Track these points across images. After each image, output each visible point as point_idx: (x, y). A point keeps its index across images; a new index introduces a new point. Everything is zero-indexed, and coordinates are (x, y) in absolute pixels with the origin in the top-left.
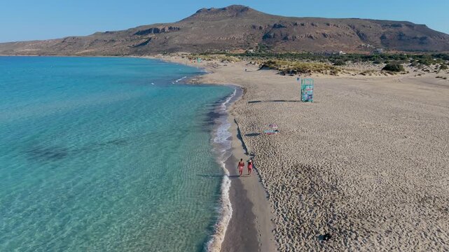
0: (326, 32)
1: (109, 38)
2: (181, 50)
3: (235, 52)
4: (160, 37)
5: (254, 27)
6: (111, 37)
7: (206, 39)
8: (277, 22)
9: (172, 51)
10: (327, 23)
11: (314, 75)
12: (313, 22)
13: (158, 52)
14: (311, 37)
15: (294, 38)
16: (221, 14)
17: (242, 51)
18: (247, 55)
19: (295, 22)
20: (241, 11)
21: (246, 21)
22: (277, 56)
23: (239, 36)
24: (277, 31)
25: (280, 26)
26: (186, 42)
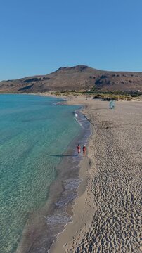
0: (131, 79)
1: (10, 84)
2: (51, 90)
3: (81, 91)
4: (39, 83)
5: (91, 77)
6: (11, 83)
7: (64, 84)
8: (103, 74)
9: (46, 90)
10: (132, 75)
11: (119, 101)
12: (124, 74)
13: (38, 91)
14: (122, 82)
15: (113, 83)
16: (72, 70)
17: (84, 91)
18: (87, 92)
19: (113, 74)
20: (83, 68)
21: (86, 74)
22: (103, 93)
23: (83, 82)
24: (103, 80)
25: (105, 77)
26: (53, 85)
